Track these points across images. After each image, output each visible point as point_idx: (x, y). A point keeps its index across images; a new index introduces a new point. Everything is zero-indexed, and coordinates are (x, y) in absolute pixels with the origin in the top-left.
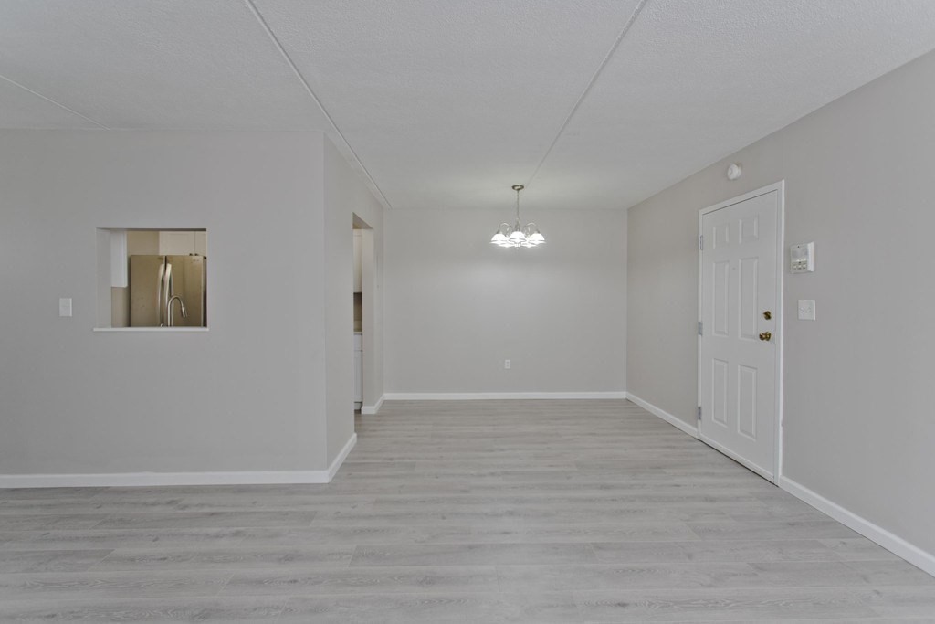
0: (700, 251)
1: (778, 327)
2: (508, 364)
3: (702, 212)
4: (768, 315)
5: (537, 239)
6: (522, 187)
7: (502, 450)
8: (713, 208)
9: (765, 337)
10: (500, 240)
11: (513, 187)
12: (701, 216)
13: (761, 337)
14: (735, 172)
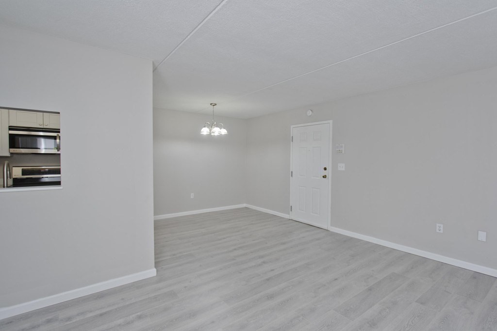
0: (291, 142)
1: (328, 173)
2: (192, 196)
3: (292, 126)
4: (325, 169)
5: (224, 132)
6: (216, 104)
7: (224, 238)
8: (296, 126)
9: (325, 177)
10: (205, 131)
11: (211, 104)
12: (292, 128)
13: (323, 177)
14: (310, 113)
